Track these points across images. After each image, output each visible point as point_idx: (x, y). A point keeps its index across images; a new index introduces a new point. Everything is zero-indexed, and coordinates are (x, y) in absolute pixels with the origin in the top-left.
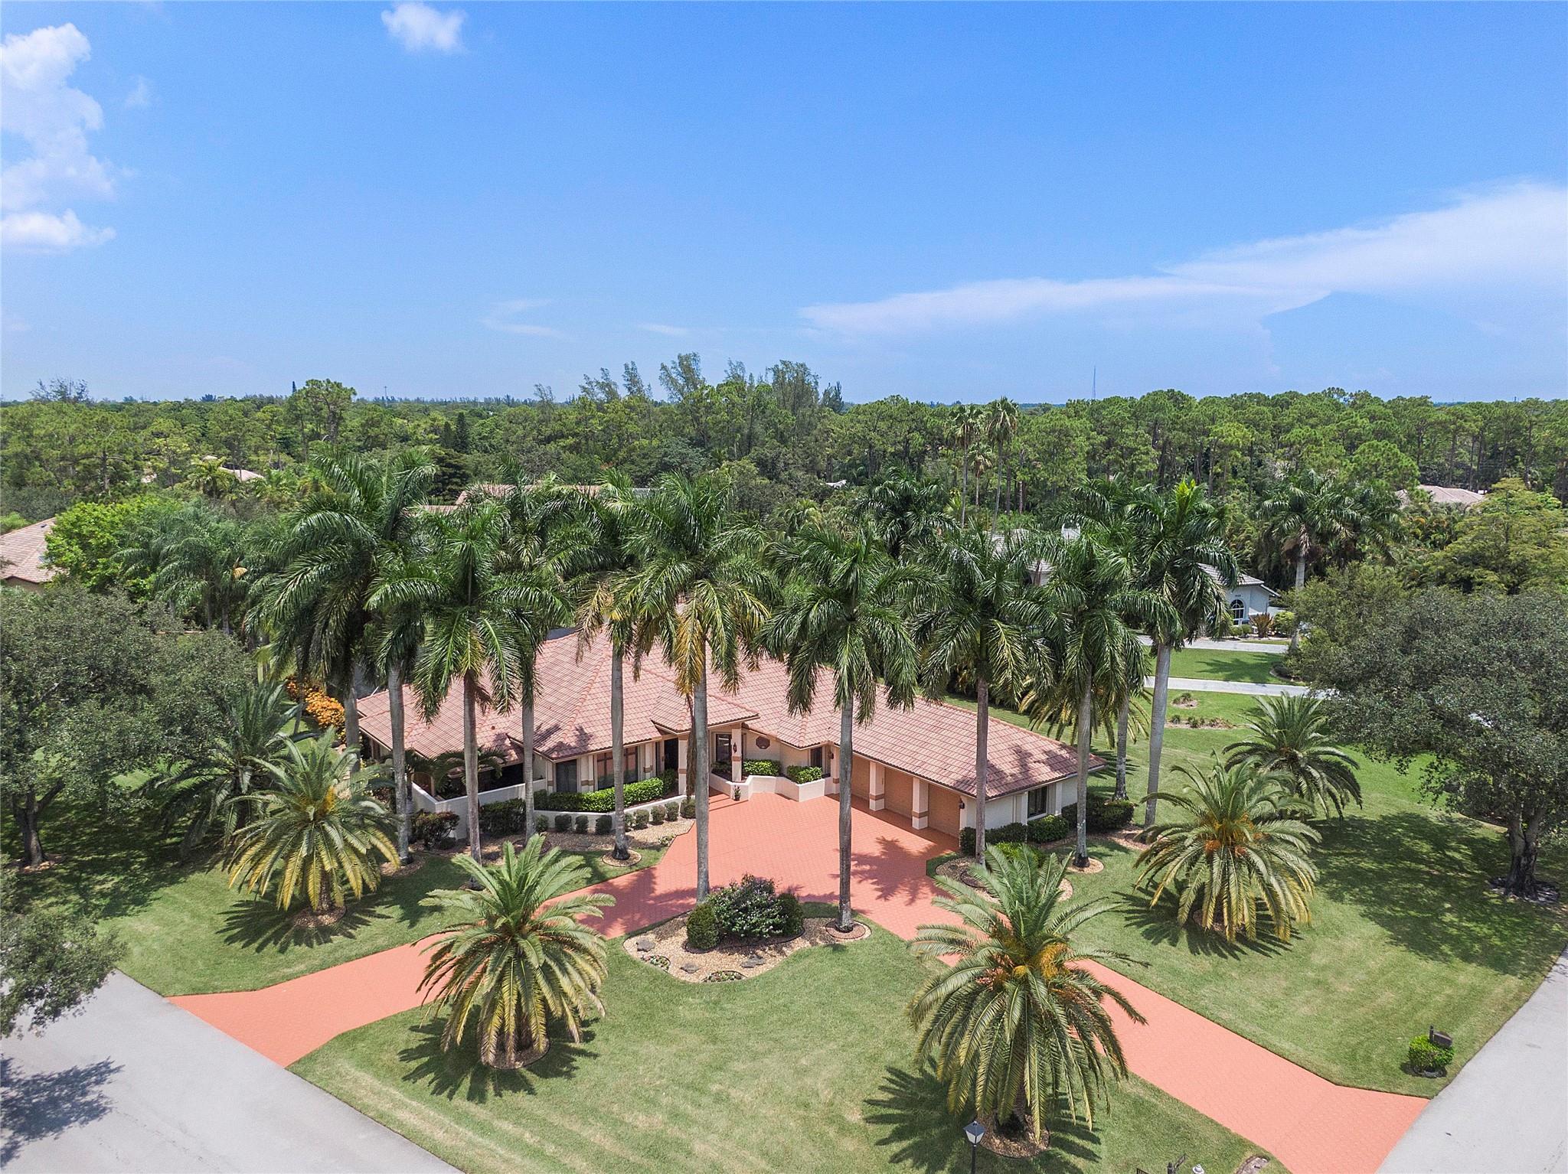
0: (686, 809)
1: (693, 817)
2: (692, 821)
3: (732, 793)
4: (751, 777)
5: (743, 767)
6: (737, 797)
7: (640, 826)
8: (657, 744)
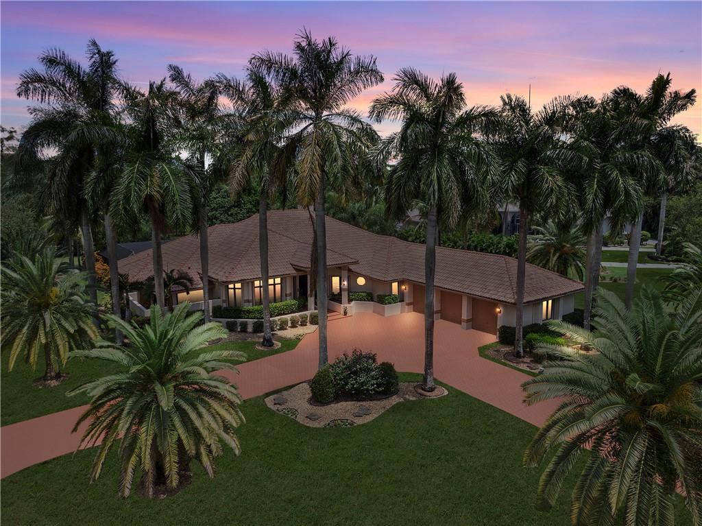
0: (312, 319)
1: (317, 324)
2: (317, 326)
3: (342, 311)
4: (353, 302)
5: (349, 296)
6: (345, 313)
7: (282, 328)
8: (294, 278)
